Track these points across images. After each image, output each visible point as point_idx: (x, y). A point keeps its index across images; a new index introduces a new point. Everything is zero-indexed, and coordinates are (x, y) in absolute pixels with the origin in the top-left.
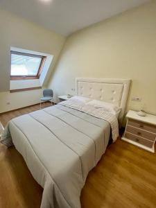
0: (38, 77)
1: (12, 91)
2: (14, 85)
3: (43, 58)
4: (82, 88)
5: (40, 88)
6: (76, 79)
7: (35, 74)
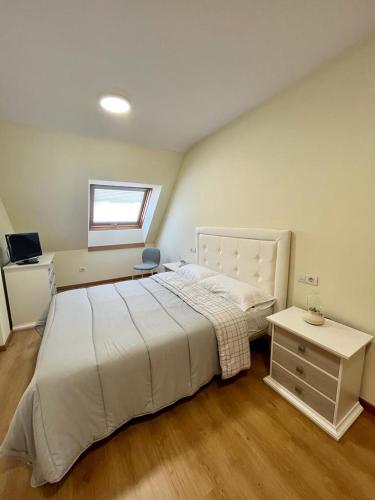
0: (139, 224)
1: (91, 249)
2: (95, 238)
3: (148, 191)
4: (204, 247)
5: (142, 245)
6: (198, 228)
7: (135, 219)
